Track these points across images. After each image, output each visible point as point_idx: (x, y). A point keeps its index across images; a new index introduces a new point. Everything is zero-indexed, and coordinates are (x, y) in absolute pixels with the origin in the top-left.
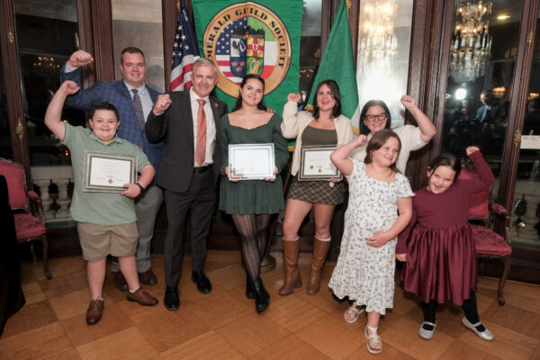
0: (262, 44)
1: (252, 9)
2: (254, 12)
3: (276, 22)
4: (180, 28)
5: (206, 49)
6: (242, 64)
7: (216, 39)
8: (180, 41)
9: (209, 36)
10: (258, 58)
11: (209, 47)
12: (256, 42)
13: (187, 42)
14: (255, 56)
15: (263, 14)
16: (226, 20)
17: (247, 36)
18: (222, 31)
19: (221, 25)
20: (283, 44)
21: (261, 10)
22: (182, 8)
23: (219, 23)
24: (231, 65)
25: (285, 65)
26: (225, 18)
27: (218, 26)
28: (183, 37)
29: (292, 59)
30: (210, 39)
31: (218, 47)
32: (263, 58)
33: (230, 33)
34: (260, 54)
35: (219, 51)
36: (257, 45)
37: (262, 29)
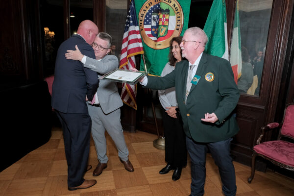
0: (167, 18)
3: (176, 4)
7: (144, 16)
11: (141, 21)
12: (164, 16)
13: (132, 19)
14: (163, 25)
15: (169, 0)
16: (150, 5)
17: (160, 13)
18: (147, 11)
20: (179, 17)
23: (146, 7)
24: (151, 30)
25: (179, 29)
26: (149, 4)
27: (146, 9)
29: (184, 26)
30: (141, 16)
31: (145, 21)
32: (168, 26)
33: (151, 13)
34: (166, 23)
35: (145, 23)
36: (164, 18)
37: (168, 8)
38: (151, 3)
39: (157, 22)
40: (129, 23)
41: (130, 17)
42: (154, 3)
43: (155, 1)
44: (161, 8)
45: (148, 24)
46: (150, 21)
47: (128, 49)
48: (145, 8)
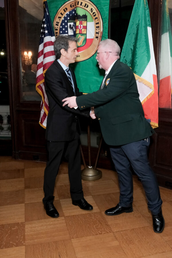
0: (85, 25)
4: (44, 20)
8: (44, 28)
9: (56, 23)
10: (82, 35)
11: (57, 30)
13: (47, 28)
15: (86, 4)
17: (76, 20)
18: (63, 19)
19: (62, 14)
20: (98, 23)
21: (85, 2)
25: (99, 37)
26: (64, 10)
29: (103, 33)
30: (56, 25)
31: (61, 29)
32: (86, 34)
33: (67, 20)
34: (84, 31)
35: (61, 32)
36: (82, 26)
37: (86, 14)
38: (66, 9)
39: (75, 30)
40: (44, 33)
41: (45, 26)
42: (70, 9)
43: (71, 6)
44: (77, 14)
45: (64, 33)
46: (67, 29)
47: (44, 63)
48: (60, 15)
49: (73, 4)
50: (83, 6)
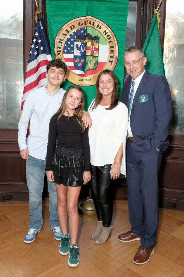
0: (97, 46)
1: (90, 22)
2: (92, 23)
3: (108, 31)
4: (37, 34)
5: (56, 50)
6: (82, 60)
8: (37, 43)
9: (59, 40)
10: (94, 57)
12: (93, 45)
13: (42, 44)
14: (92, 55)
15: (98, 25)
16: (72, 29)
17: (86, 41)
18: (68, 36)
19: (68, 32)
20: (113, 47)
21: (97, 22)
22: (39, 20)
23: (67, 30)
25: (114, 62)
26: (71, 27)
27: (66, 33)
28: (39, 41)
29: (119, 57)
30: (59, 42)
31: (65, 48)
32: (98, 57)
33: (74, 39)
35: (66, 51)
36: (94, 47)
37: (98, 35)
38: (74, 26)
40: (37, 50)
42: (78, 27)
43: (79, 24)
45: (69, 52)
46: (73, 49)
49: (82, 22)
50: (95, 26)
